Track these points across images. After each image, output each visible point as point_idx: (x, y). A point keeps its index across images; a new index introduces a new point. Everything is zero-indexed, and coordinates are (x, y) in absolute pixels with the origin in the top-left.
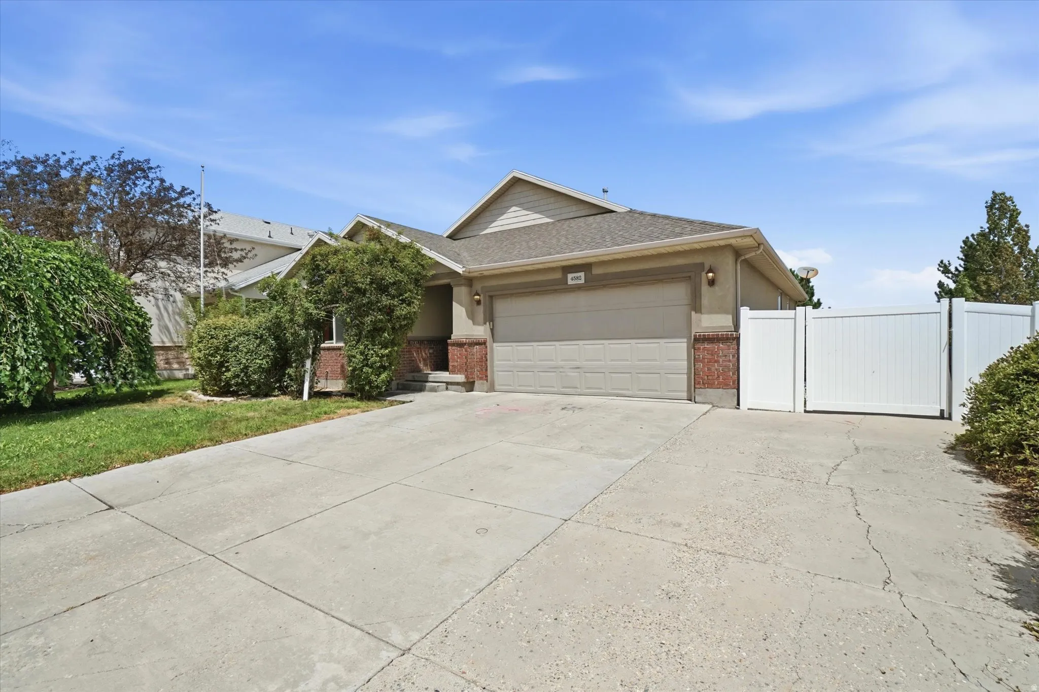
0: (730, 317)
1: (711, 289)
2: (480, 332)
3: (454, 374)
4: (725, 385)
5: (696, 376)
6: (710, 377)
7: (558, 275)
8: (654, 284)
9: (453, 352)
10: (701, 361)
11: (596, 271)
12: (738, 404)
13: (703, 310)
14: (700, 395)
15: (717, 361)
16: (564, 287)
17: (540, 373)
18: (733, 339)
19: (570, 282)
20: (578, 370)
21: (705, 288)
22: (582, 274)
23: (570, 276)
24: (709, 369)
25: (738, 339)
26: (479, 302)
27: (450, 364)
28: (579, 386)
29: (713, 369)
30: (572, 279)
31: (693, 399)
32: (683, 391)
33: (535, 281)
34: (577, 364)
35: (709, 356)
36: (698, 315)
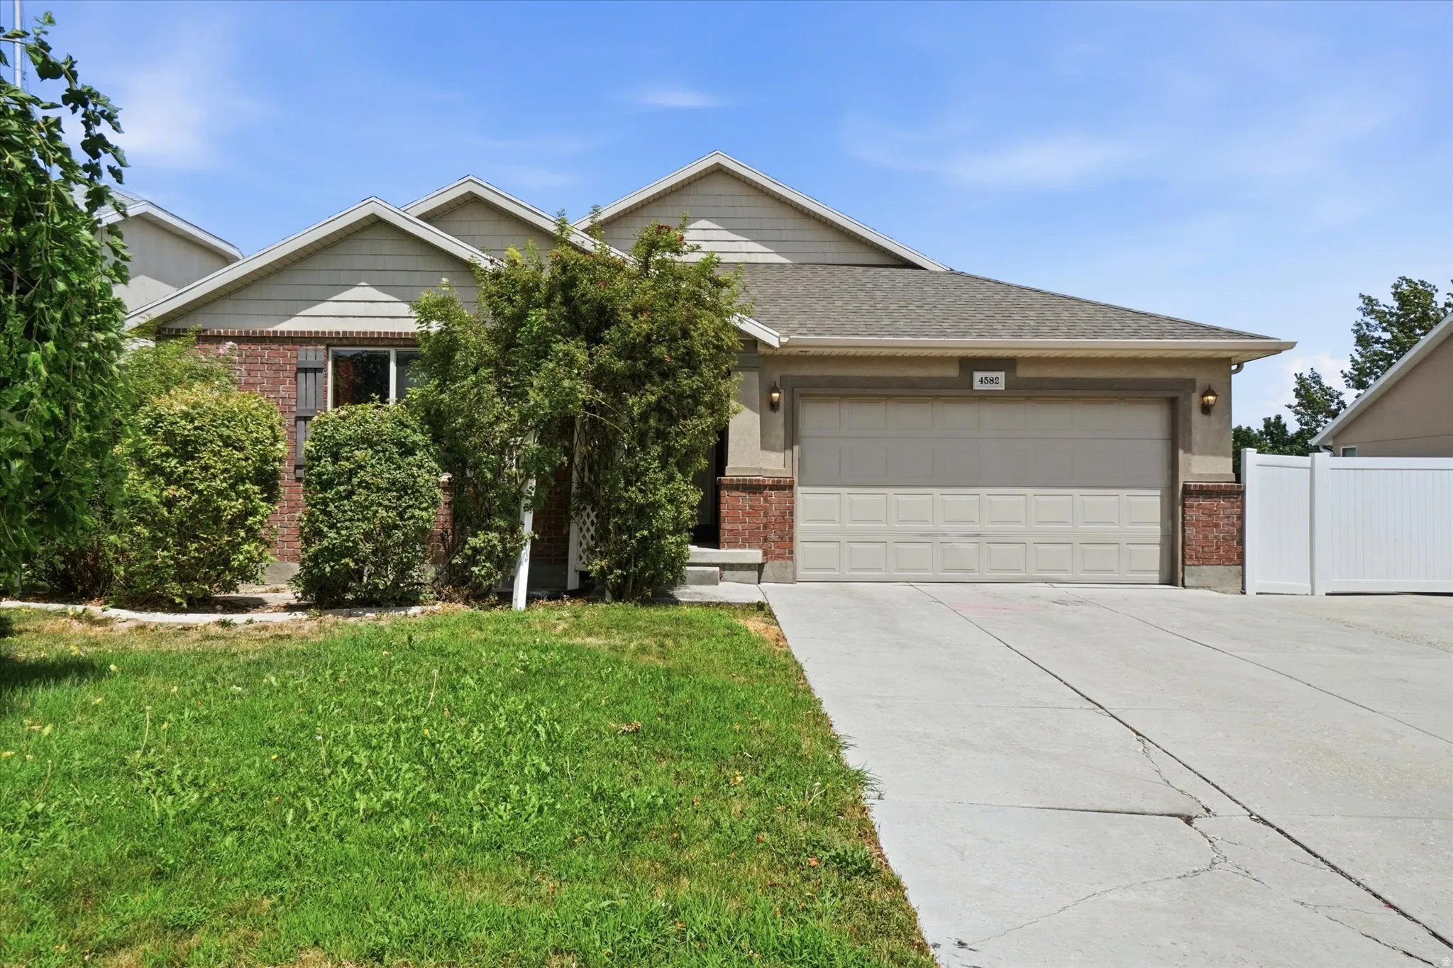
0: (1230, 461)
1: (1206, 418)
2: (774, 464)
3: (735, 547)
4: (1226, 560)
5: (1187, 548)
6: (1206, 549)
7: (952, 372)
8: (1112, 403)
9: (731, 503)
10: (1193, 525)
11: (1024, 372)
12: (1243, 588)
13: (1195, 448)
14: (1192, 575)
15: (1216, 526)
16: (967, 392)
17: (898, 545)
18: (1234, 492)
19: (977, 386)
20: (975, 540)
21: (1196, 415)
22: (1001, 375)
23: (978, 375)
24: (1205, 537)
25: (1242, 493)
26: (774, 406)
27: (726, 526)
28: (975, 567)
29: (1211, 536)
30: (979, 380)
31: (1180, 582)
32: (1153, 571)
33: (905, 378)
34: (974, 528)
35: (1204, 518)
36: (1188, 455)
